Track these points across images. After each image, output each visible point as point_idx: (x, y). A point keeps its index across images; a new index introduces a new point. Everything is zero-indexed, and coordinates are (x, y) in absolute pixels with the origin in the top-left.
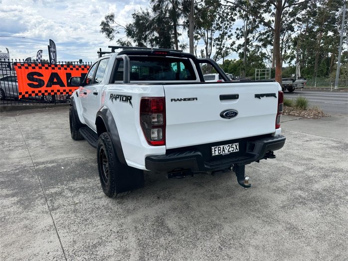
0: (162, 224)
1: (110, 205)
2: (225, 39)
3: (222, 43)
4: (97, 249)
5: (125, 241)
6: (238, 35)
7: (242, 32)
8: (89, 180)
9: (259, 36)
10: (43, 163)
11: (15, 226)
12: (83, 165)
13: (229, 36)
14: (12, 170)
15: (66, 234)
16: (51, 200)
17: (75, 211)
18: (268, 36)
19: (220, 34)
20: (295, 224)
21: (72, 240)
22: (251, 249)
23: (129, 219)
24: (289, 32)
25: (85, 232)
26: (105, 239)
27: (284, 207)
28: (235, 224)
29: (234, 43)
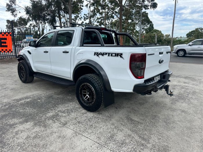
0: (132, 120)
1: (95, 115)
2: (78, 19)
3: (76, 22)
4: (115, 138)
5: (124, 131)
6: (85, 18)
7: (87, 16)
8: (67, 105)
9: (97, 20)
10: (21, 99)
11: (52, 138)
12: (50, 97)
13: (80, 18)
14: (2, 107)
15: (89, 135)
16: (56, 120)
17: (79, 122)
18: (102, 20)
19: (75, 17)
20: (182, 109)
21: (96, 137)
22: (178, 122)
23: (113, 121)
24: (112, 19)
25: (98, 132)
26: (112, 132)
27: (172, 103)
28: (162, 113)
29: (83, 22)
